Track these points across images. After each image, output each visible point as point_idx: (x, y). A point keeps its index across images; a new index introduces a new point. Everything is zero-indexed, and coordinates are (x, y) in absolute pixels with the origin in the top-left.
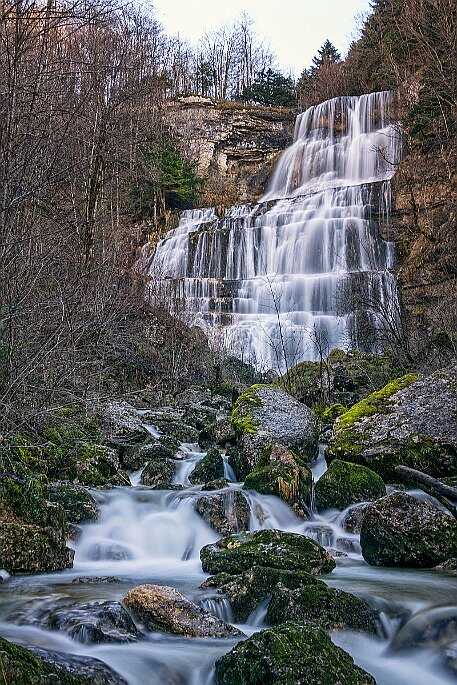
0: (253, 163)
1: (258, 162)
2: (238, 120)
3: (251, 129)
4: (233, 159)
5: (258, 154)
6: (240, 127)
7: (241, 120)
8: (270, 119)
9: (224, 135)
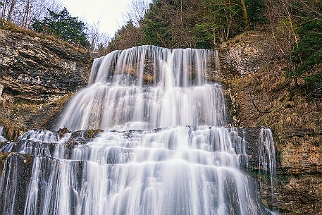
0: (33, 102)
1: (39, 103)
2: (27, 48)
3: (40, 61)
4: (8, 94)
5: (41, 92)
6: (28, 56)
7: (31, 47)
8: (63, 56)
9: (7, 60)
